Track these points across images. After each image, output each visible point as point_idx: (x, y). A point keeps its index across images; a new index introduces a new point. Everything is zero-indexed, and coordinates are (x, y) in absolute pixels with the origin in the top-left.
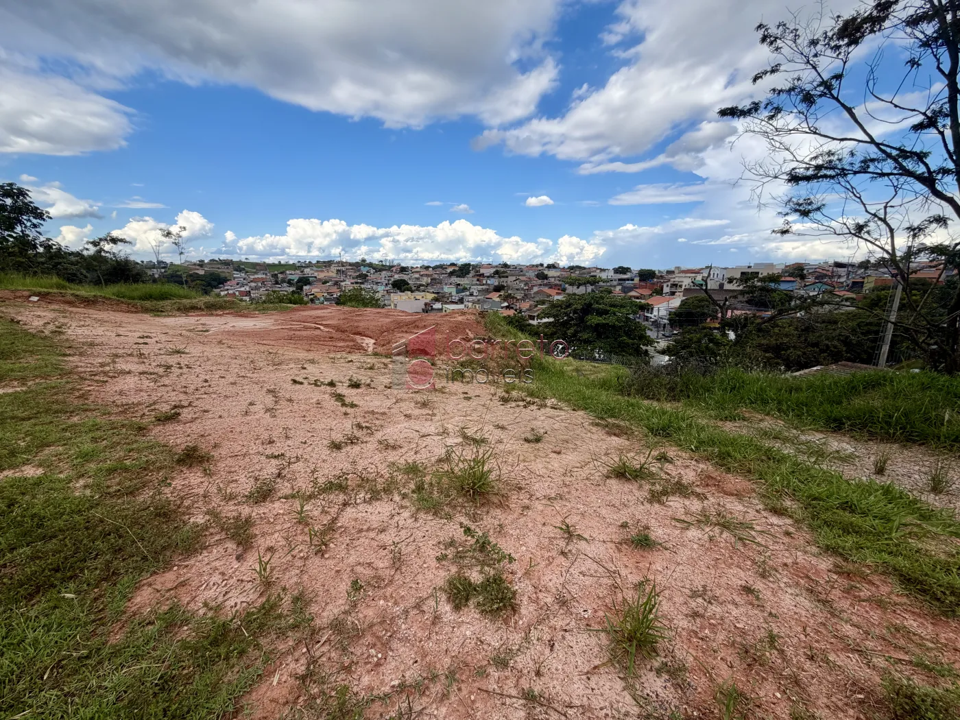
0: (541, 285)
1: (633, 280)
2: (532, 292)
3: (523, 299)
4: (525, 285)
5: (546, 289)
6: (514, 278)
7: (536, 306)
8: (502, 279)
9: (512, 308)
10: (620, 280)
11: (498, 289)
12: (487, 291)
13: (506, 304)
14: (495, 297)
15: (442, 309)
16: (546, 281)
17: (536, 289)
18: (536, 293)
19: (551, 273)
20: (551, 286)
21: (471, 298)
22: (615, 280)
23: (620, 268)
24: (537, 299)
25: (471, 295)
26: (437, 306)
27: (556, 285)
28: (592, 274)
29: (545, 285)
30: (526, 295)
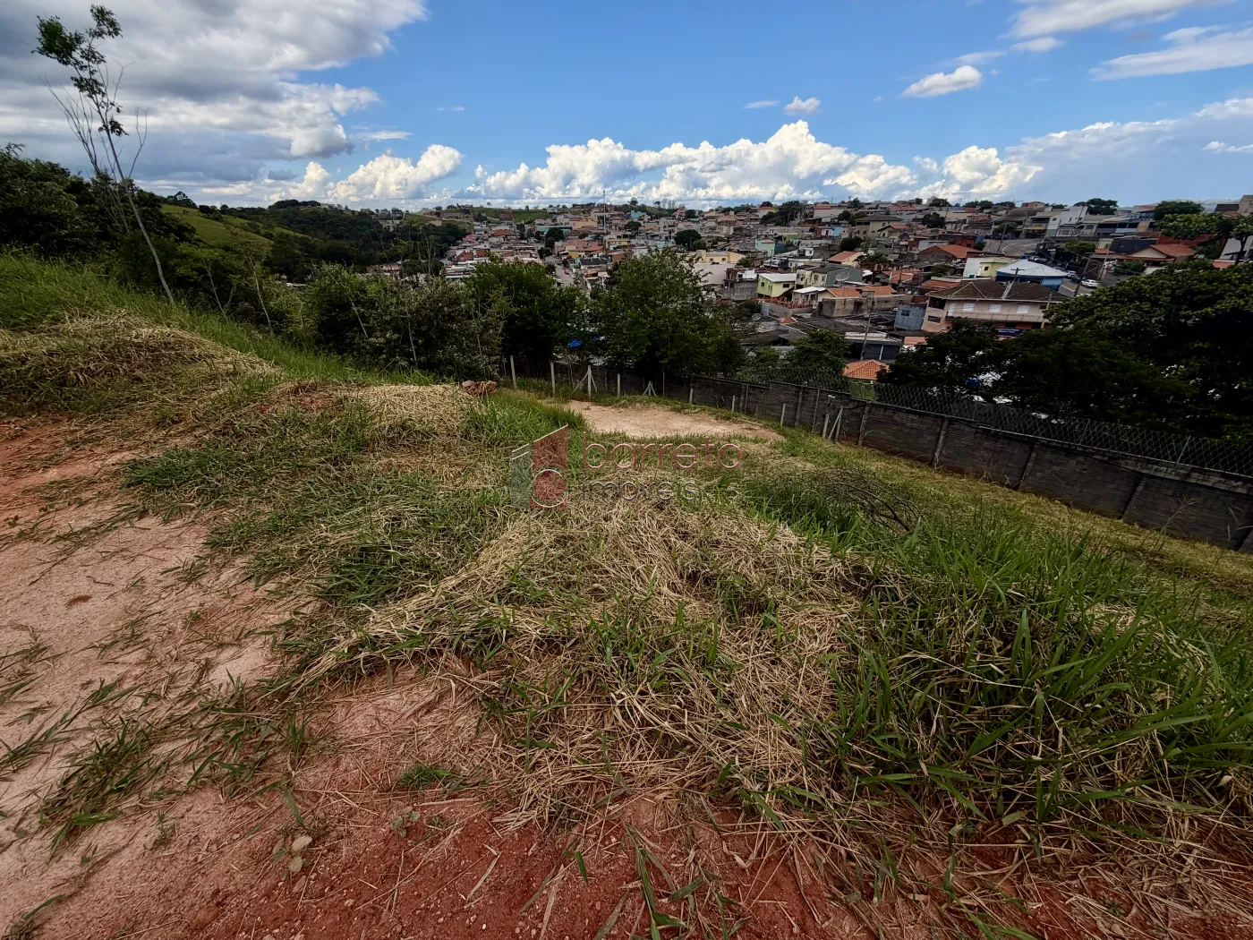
0: (934, 238)
1: (1135, 225)
2: (916, 251)
3: (897, 264)
4: (901, 237)
5: (944, 245)
6: (879, 226)
7: (928, 278)
8: (857, 228)
9: (878, 280)
10: (1101, 226)
11: (850, 245)
12: (830, 250)
13: (868, 272)
14: (850, 260)
15: (756, 281)
16: (941, 231)
17: (924, 246)
18: (923, 253)
19: (950, 216)
20: (953, 239)
21: (801, 262)
22: (1090, 227)
23: (1092, 202)
24: (927, 264)
25: (802, 255)
26: (750, 274)
27: (964, 238)
28: (1039, 215)
29: (942, 237)
30: (902, 256)
